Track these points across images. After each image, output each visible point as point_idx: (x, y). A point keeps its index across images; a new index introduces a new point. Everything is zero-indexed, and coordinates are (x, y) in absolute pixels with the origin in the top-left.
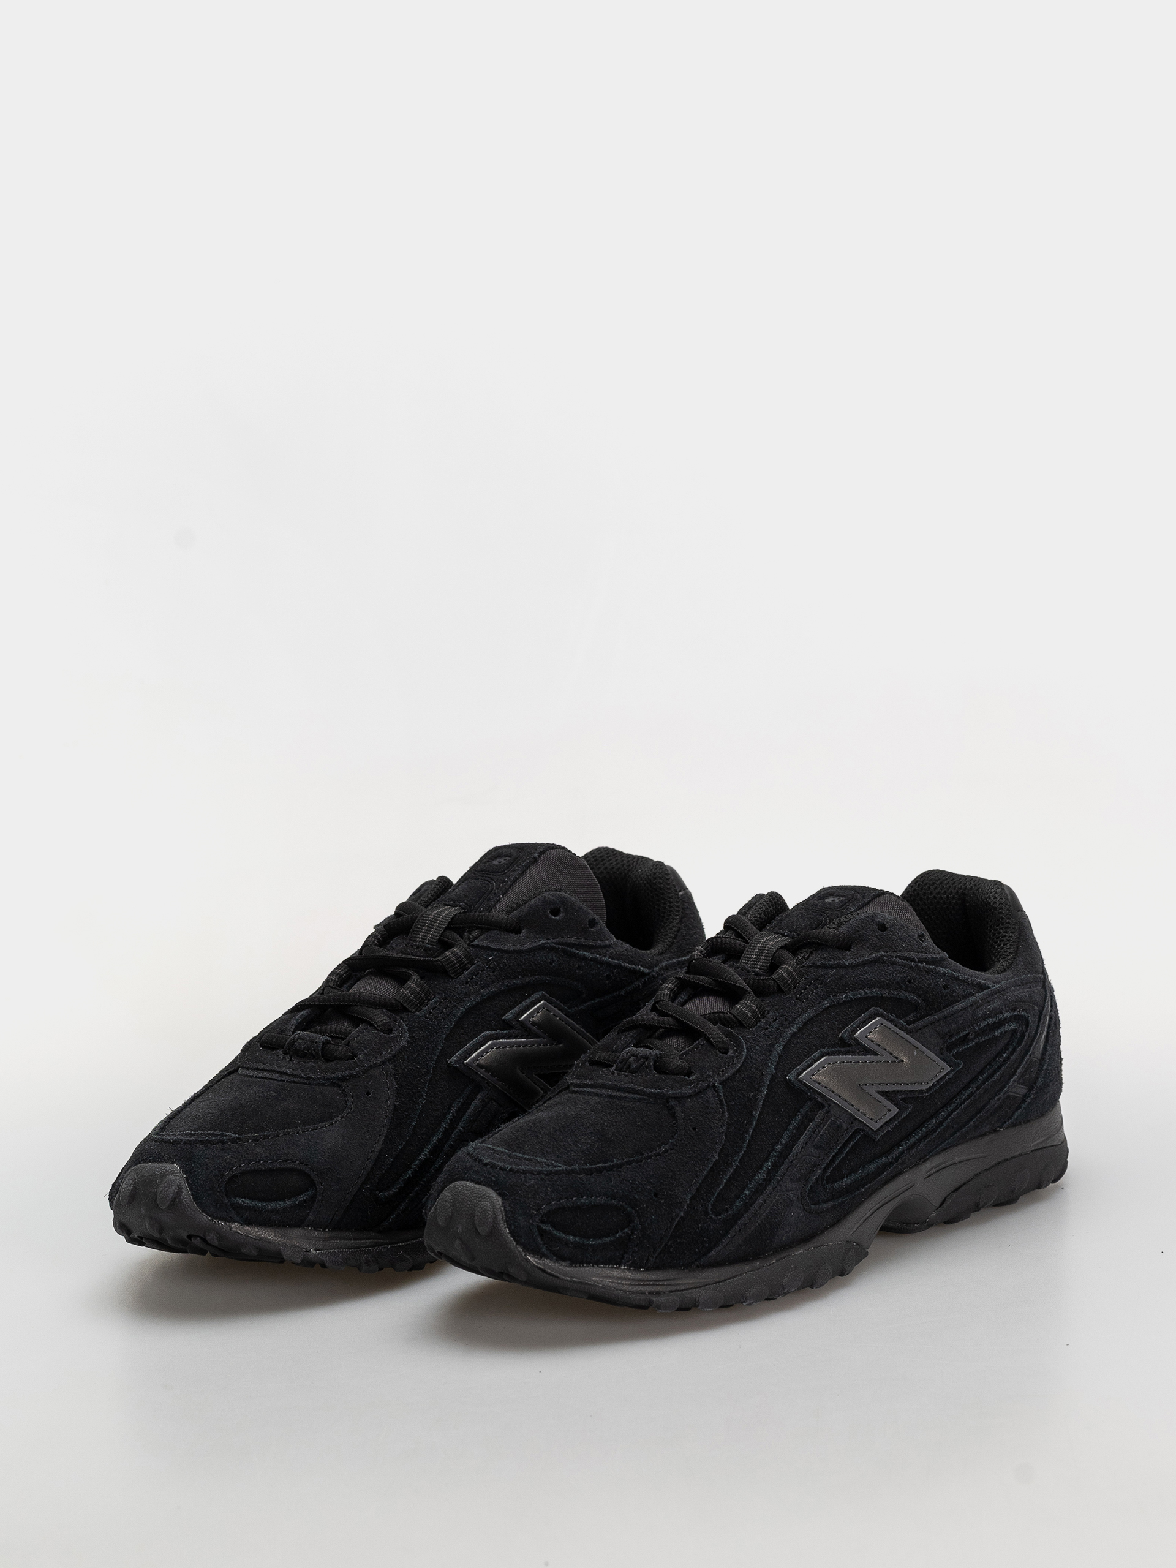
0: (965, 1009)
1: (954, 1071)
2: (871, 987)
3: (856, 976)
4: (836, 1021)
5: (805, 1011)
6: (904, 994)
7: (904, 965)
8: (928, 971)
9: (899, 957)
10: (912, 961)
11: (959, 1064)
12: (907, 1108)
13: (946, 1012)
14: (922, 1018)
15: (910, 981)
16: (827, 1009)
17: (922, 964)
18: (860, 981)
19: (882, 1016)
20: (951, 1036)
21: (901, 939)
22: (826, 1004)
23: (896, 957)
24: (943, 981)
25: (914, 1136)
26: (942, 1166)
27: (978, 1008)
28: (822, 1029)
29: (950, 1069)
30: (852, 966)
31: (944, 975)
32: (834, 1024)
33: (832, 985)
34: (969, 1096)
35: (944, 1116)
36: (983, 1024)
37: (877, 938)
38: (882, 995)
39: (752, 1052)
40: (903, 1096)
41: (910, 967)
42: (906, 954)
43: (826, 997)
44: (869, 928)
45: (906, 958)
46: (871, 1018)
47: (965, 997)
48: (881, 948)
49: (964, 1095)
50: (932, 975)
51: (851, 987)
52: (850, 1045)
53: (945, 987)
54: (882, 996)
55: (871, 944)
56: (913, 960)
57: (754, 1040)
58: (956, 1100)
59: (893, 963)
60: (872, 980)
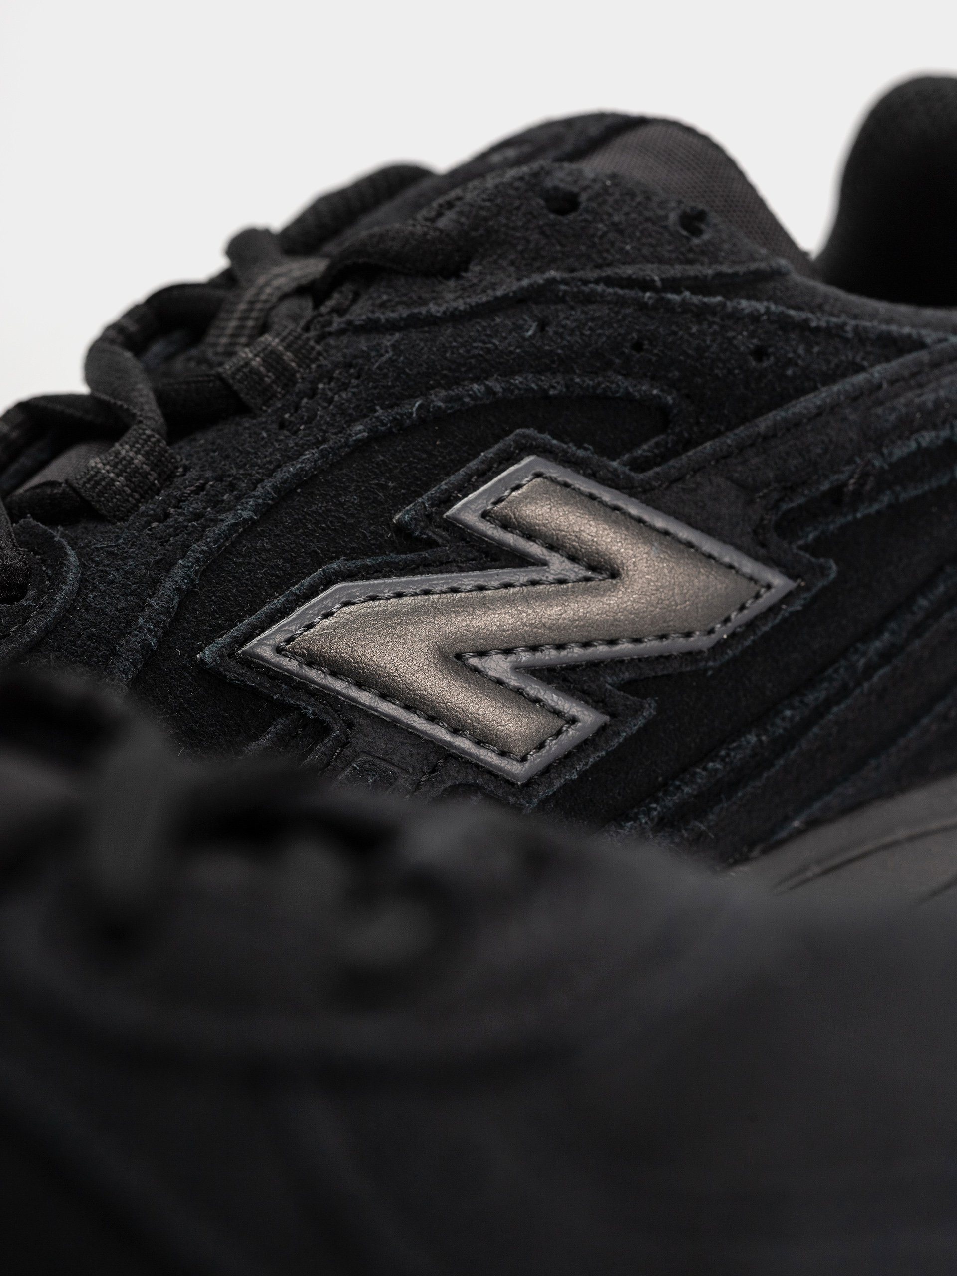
0: (834, 408)
1: (808, 588)
2: (508, 372)
3: (462, 345)
4: (388, 479)
5: (290, 457)
6: (621, 384)
7: (621, 302)
8: (701, 313)
9: (609, 281)
10: (645, 289)
11: (823, 571)
12: (637, 711)
13: (763, 424)
14: (689, 444)
15: (638, 346)
16: (362, 446)
17: (679, 292)
18: (474, 357)
19: (545, 451)
20: (791, 490)
21: (621, 232)
22: (359, 430)
23: (597, 281)
24: (752, 335)
25: (678, 788)
26: (857, 852)
27: (881, 403)
28: (342, 504)
29: (791, 585)
30: (454, 318)
31: (755, 318)
32: (383, 487)
33: (385, 376)
34: (886, 657)
35: (791, 719)
36: (900, 451)
37: (543, 233)
38: (545, 391)
39: (95, 588)
40: (627, 676)
41: (642, 306)
42: (628, 271)
43: (364, 411)
44: (518, 208)
45: (629, 283)
46: (509, 459)
47: (829, 379)
48: (554, 260)
49: (864, 654)
50: (711, 324)
51: (445, 376)
52: (431, 544)
53: (760, 353)
54: (546, 397)
55: (522, 252)
56: (646, 285)
57: (110, 553)
58: (836, 671)
59: (589, 299)
60: (511, 353)
